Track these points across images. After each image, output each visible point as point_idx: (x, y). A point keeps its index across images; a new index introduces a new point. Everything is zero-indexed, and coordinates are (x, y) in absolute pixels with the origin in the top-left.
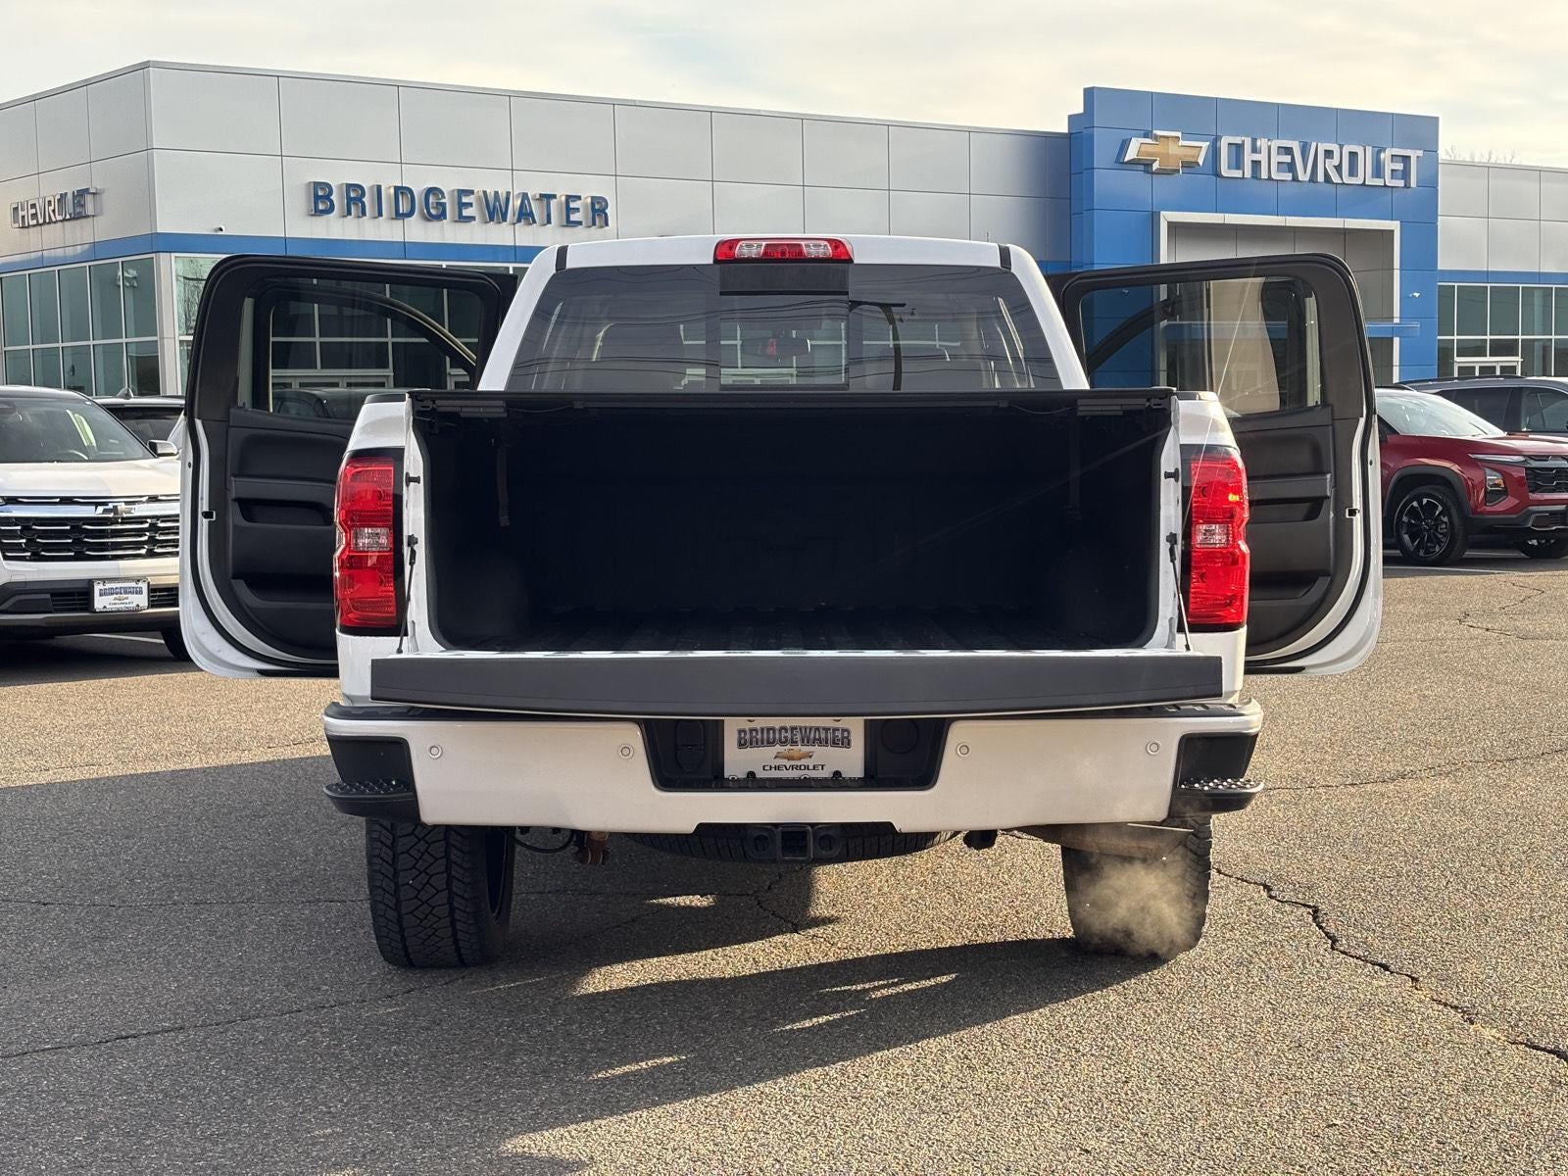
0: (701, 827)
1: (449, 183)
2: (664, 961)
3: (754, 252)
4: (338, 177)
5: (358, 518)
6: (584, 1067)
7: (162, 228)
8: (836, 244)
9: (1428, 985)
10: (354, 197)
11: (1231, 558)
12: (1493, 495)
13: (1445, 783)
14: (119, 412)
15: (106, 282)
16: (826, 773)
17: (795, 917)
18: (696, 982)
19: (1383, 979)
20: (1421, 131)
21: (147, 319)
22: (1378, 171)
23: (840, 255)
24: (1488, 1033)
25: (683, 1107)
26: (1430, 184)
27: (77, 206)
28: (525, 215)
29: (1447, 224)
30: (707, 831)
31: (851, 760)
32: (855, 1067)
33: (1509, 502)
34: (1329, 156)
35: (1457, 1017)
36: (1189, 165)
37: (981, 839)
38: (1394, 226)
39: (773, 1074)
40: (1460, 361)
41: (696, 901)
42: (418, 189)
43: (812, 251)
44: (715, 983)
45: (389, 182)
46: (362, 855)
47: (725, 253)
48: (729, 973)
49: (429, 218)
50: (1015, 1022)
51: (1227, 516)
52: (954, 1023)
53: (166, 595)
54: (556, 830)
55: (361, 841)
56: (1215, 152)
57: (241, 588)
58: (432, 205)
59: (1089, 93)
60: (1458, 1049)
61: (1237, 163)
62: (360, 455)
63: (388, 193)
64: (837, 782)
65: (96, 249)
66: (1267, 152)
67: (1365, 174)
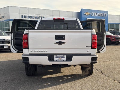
0: (52, 65)
1: (32, 16)
2: (49, 75)
3: (57, 19)
4: (24, 15)
5: (25, 39)
6: (43, 84)
7: (10, 19)
8: (63, 18)
9: (111, 77)
10: (25, 16)
11: (95, 43)
12: (113, 40)
13: (111, 62)
14: (6, 33)
15: (6, 23)
16: (63, 60)
17: (60, 72)
18: (52, 77)
19: (107, 77)
20: (107, 12)
21: (9, 26)
22: (104, 15)
23: (63, 19)
24: (116, 82)
25: (51, 87)
26: (108, 16)
27: (4, 17)
28: (38, 18)
29: (109, 19)
30: (53, 65)
31: (65, 59)
32: (65, 84)
33: (114, 40)
34: (100, 14)
35: (113, 80)
36: (89, 15)
37: (75, 66)
38: (105, 19)
39: (58, 85)
40: (110, 30)
41: (52, 71)
42: (30, 16)
43: (61, 19)
44: (53, 77)
45: (28, 15)
46: (25, 67)
47: (54, 19)
48: (54, 76)
49: (31, 18)
50: (78, 80)
51: (95, 39)
52: (73, 81)
53: (9, 47)
54: (41, 65)
55: (25, 66)
56: (91, 14)
57: (15, 46)
58: (31, 17)
59: (81, 9)
60: (114, 83)
61: (93, 15)
62: (25, 34)
63: (28, 16)
64: (63, 61)
65: (5, 20)
66: (95, 14)
67: (103, 15)
